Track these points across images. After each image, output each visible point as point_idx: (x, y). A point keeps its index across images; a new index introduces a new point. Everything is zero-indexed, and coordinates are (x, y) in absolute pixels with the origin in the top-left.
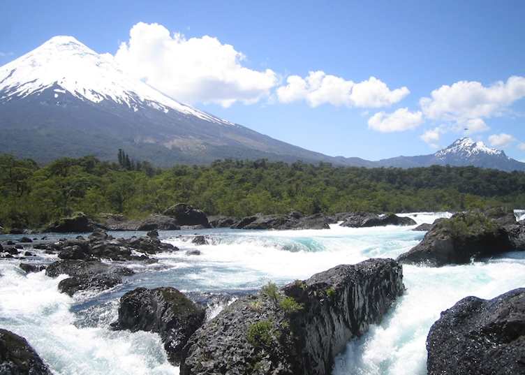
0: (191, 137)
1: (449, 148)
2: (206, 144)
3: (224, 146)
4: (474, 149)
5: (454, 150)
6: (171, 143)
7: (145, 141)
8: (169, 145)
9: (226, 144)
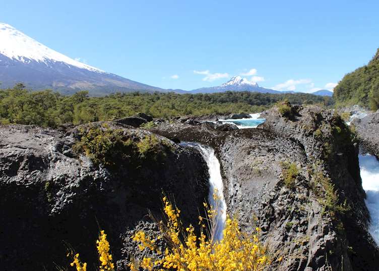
0: (86, 82)
1: (228, 82)
2: (94, 85)
3: (105, 86)
4: (242, 83)
5: (231, 83)
6: (74, 86)
7: (59, 85)
8: (72, 87)
9: (105, 85)
